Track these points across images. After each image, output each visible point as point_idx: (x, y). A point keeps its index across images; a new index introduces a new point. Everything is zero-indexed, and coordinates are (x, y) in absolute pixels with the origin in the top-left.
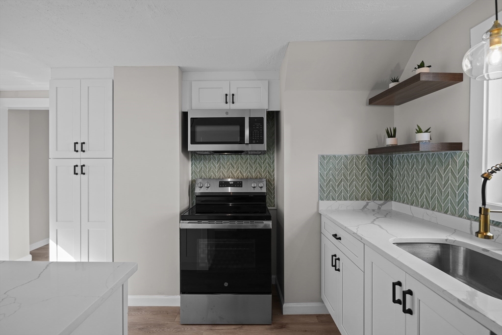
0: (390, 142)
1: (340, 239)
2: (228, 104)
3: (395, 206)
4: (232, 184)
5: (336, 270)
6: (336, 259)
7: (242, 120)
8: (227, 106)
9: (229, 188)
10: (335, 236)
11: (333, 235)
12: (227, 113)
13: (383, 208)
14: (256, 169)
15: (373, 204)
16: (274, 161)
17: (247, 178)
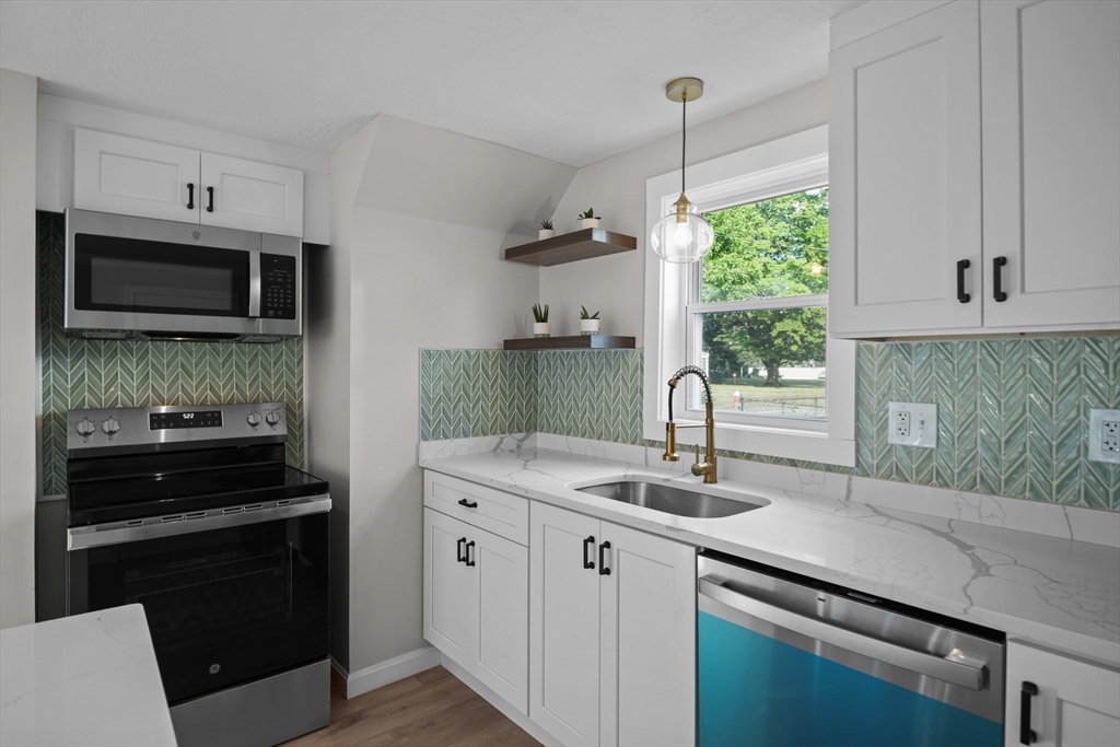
0: (540, 329)
1: (475, 505)
2: (196, 210)
3: (542, 439)
4: (190, 420)
5: (468, 564)
6: (468, 545)
7: (243, 257)
8: (191, 216)
9: (163, 431)
10: (463, 502)
11: (460, 502)
12: (196, 235)
13: (525, 445)
14: (254, 380)
15: (510, 440)
16: (301, 360)
17: (230, 403)
